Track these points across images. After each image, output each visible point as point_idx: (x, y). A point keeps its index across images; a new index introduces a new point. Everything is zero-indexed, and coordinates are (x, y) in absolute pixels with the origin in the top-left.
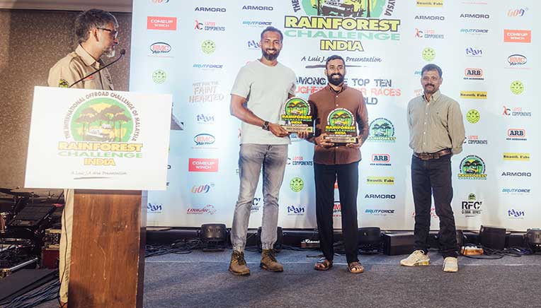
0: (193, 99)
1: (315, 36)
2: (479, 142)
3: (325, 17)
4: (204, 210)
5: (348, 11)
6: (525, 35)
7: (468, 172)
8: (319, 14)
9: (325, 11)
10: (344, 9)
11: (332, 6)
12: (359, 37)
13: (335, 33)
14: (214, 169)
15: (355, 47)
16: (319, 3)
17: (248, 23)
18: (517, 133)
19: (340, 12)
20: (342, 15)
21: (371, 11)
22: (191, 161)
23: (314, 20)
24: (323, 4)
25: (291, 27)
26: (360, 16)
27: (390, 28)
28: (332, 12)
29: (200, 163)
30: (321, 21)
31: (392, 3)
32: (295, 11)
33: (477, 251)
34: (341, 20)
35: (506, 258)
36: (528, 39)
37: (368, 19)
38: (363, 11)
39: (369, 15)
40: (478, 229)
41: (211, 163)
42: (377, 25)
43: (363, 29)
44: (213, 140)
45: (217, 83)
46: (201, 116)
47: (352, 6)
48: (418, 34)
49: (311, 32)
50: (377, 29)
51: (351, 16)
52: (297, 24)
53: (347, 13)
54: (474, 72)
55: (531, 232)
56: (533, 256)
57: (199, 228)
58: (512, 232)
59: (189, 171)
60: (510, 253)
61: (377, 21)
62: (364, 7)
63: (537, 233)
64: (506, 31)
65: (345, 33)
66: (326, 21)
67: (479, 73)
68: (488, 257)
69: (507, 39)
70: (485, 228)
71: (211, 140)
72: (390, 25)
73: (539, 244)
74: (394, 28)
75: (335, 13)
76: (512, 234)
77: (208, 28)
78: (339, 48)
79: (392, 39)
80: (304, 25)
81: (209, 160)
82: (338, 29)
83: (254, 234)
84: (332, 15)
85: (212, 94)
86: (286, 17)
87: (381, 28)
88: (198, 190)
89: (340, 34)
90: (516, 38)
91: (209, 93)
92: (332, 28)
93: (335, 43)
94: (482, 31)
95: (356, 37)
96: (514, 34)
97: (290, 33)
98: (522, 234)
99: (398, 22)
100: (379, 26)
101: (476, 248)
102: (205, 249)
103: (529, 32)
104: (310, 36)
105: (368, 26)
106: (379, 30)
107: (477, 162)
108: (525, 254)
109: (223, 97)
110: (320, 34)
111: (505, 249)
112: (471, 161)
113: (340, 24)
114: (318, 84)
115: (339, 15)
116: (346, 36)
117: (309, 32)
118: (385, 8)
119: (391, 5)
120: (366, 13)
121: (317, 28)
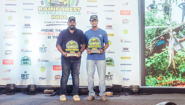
0: (4, 38)
1: (49, 14)
2: (111, 53)
3: (53, 7)
4: (8, 79)
5: (62, 4)
6: (128, 12)
7: (107, 64)
8: (51, 6)
9: (53, 5)
10: (60, 4)
11: (56, 3)
12: (66, 14)
13: (57, 13)
14: (12, 63)
15: (64, 18)
16: (51, 2)
17: (25, 9)
18: (126, 49)
19: (59, 5)
20: (60, 6)
21: (70, 4)
22: (3, 60)
23: (49, 8)
24: (52, 2)
25: (41, 11)
26: (66, 6)
27: (77, 10)
28: (56, 5)
29: (7, 61)
30: (52, 8)
31: (78, 1)
32: (42, 5)
33: (110, 94)
34: (59, 8)
35: (121, 96)
36: (129, 14)
37: (69, 7)
38: (67, 4)
39: (69, 6)
40: (111, 85)
41: (11, 61)
42: (72, 9)
43: (67, 11)
44: (12, 53)
45: (13, 32)
46: (7, 44)
47: (63, 2)
48: (88, 13)
49: (48, 12)
50: (72, 11)
51: (63, 6)
52: (43, 9)
53: (61, 5)
54: (109, 26)
55: (131, 86)
56: (132, 96)
57: (5, 86)
58: (124, 86)
59: (3, 64)
60: (123, 94)
61: (72, 8)
62: (68, 3)
63: (134, 87)
64: (121, 11)
65: (60, 13)
66: (53, 8)
67: (111, 27)
68: (115, 96)
69: (122, 14)
70: (114, 85)
71: (11, 53)
72: (77, 9)
73: (134, 91)
74: (79, 10)
75: (57, 5)
76: (125, 87)
77: (10, 12)
78: (58, 18)
79: (78, 15)
80: (45, 10)
81: (10, 60)
82: (58, 11)
83: (26, 88)
84: (56, 6)
85: (11, 35)
86: (38, 7)
87: (74, 11)
88: (6, 71)
89: (59, 13)
90: (125, 13)
91: (10, 36)
92: (56, 11)
93: (57, 16)
94: (112, 11)
95: (65, 14)
96: (124, 12)
97: (40, 13)
98: (128, 87)
99: (80, 8)
100: (73, 10)
101: (110, 93)
102: (7, 94)
103: (130, 11)
104: (47, 14)
105: (69, 10)
106: (73, 11)
107: (111, 60)
108: (129, 95)
109: (15, 37)
110: (51, 13)
111: (122, 93)
112: (109, 60)
113: (59, 9)
114: (51, 31)
115: (58, 6)
116: (61, 13)
117: (47, 12)
118: (75, 3)
119: (77, 2)
120: (68, 5)
121: (50, 11)
